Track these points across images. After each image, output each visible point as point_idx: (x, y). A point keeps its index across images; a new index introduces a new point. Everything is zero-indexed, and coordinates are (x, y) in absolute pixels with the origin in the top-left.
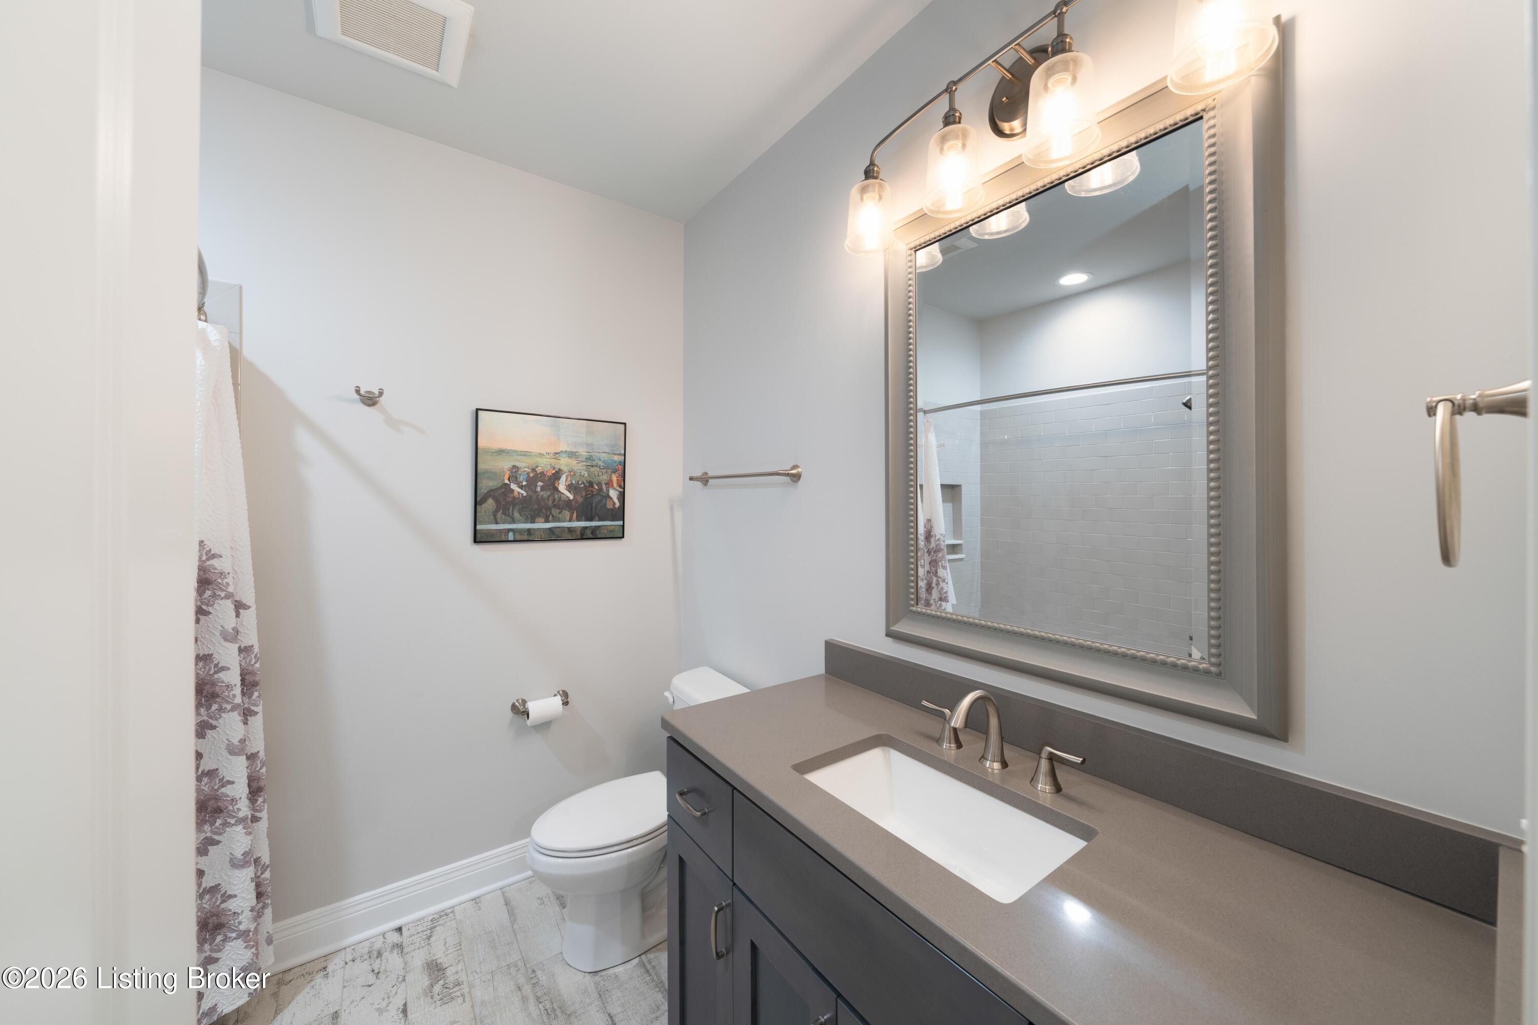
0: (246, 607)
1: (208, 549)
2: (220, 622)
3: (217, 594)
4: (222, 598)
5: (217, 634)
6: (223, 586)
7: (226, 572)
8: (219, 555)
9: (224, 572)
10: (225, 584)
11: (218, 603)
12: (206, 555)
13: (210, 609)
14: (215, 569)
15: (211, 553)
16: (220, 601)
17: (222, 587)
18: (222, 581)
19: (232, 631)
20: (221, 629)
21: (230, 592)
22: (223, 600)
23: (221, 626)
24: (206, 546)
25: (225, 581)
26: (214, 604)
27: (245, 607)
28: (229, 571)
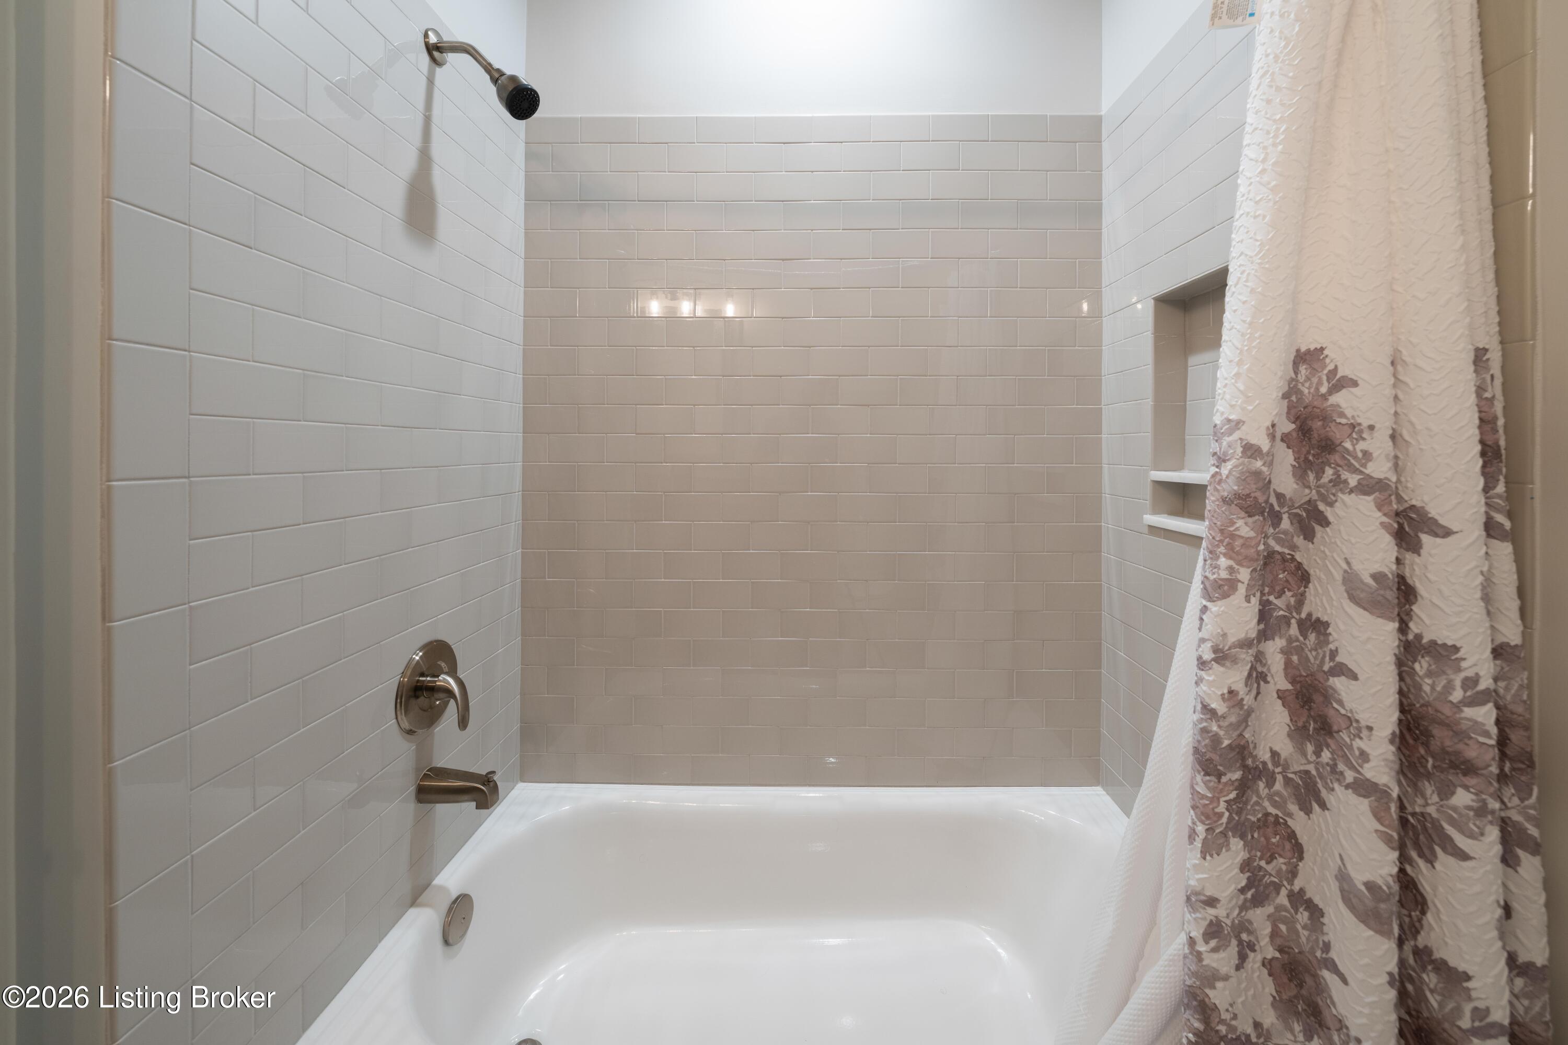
0: (1439, 531)
1: (1331, 367)
2: (1345, 550)
3: (1343, 477)
4: (1351, 491)
5: (1338, 576)
6: (1355, 458)
7: (1365, 424)
8: (1351, 379)
9: (1359, 424)
10: (1360, 455)
11: (1343, 502)
12: (1328, 380)
13: (1328, 512)
14: (1342, 415)
15: (1338, 377)
16: (1346, 498)
17: (1353, 461)
18: (1353, 445)
19: (1370, 581)
20: (1345, 566)
21: (1371, 477)
22: (1353, 495)
23: (1346, 559)
24: (1327, 361)
25: (1361, 446)
26: (1336, 501)
27: (1434, 528)
28: (1371, 423)
